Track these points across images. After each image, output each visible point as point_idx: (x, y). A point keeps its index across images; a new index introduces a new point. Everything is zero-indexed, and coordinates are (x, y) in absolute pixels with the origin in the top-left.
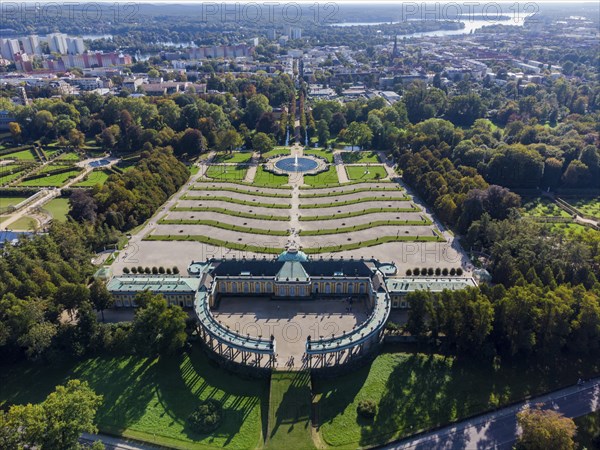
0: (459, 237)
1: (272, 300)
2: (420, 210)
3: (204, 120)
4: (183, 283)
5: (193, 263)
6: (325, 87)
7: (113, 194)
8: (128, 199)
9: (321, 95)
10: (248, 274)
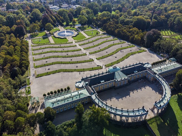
0: (149, 49)
1: (115, 89)
2: (125, 43)
3: (19, 21)
4: (81, 94)
5: (76, 83)
6: (53, 6)
7: (4, 59)
8: (16, 60)
9: (54, 8)
10: (104, 81)
